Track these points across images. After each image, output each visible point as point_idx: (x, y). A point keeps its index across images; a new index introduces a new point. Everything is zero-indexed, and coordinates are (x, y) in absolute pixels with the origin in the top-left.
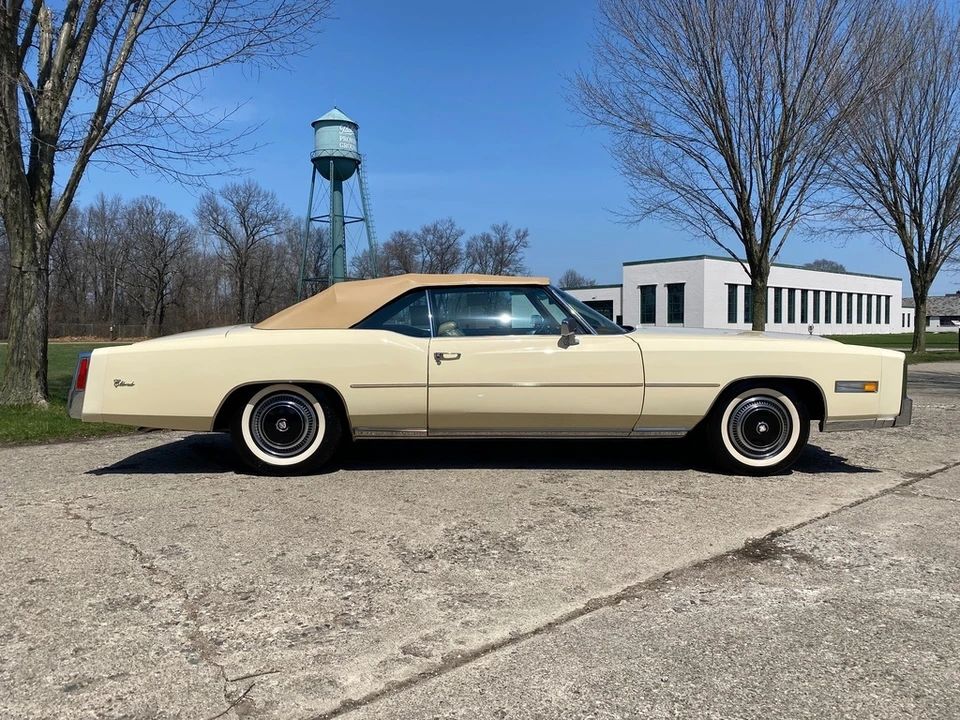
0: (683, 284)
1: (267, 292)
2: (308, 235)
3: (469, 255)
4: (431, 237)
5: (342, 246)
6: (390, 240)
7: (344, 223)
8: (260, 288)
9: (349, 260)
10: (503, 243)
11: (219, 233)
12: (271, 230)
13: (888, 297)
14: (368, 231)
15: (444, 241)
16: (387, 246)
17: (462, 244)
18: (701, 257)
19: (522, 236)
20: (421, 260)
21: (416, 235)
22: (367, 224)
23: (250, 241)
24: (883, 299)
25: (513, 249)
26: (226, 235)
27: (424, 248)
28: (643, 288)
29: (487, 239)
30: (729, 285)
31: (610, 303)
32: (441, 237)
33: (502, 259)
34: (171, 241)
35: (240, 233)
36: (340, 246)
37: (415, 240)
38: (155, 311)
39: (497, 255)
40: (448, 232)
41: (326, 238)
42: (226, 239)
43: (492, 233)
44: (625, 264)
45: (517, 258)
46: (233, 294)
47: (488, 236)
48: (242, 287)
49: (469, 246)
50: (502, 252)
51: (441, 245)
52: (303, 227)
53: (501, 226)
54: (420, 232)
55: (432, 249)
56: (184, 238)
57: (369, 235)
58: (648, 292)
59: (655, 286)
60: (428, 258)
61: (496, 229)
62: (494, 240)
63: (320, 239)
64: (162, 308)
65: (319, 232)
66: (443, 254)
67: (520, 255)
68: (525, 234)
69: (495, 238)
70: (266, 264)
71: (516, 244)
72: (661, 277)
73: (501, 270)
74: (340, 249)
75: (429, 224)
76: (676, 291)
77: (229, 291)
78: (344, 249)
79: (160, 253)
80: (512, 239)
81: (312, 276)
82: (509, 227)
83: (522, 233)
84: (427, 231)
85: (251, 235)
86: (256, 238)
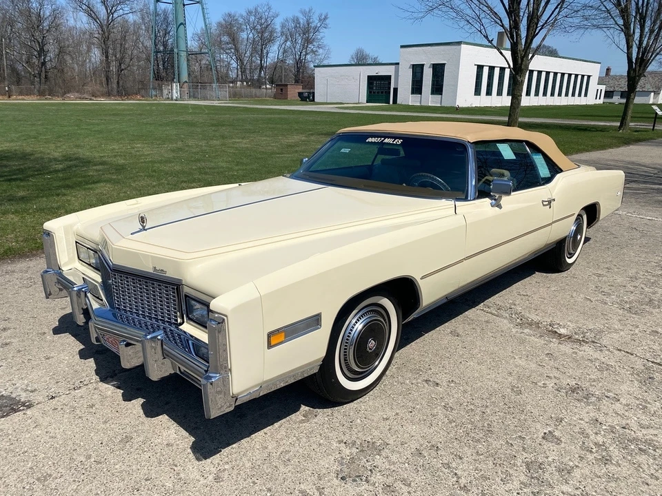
0: (444, 64)
1: (128, 60)
2: (157, 14)
3: (282, 33)
4: (253, 18)
5: (184, 24)
6: (222, 20)
7: (184, 5)
8: (122, 58)
9: (189, 35)
10: (308, 24)
11: (85, 11)
12: (127, 9)
13: (589, 77)
14: (203, 12)
15: (263, 21)
16: (219, 24)
17: (277, 25)
18: (459, 43)
19: (323, 19)
20: (245, 36)
21: (242, 16)
22: (202, 6)
23: (110, 18)
24: (586, 78)
25: (316, 30)
26: (91, 12)
27: (248, 27)
28: (414, 66)
29: (296, 21)
30: (478, 65)
31: (389, 77)
32: (261, 18)
33: (308, 37)
34: (45, 17)
35: (102, 11)
36: (182, 24)
37: (241, 20)
38: (40, 75)
39: (304, 34)
40: (266, 14)
41: (171, 18)
42: (90, 15)
43: (301, 16)
44: (402, 47)
45: (319, 37)
46: (101, 63)
47: (298, 19)
48: (107, 57)
49: (283, 26)
50: (308, 31)
51: (261, 25)
52: (152, 7)
53: (308, 10)
54: (244, 14)
55: (254, 28)
56: (56, 14)
57: (204, 16)
58: (418, 70)
59: (423, 65)
60: (251, 35)
61: (304, 13)
62: (301, 21)
63: (166, 18)
64: (46, 72)
65: (165, 12)
66: (262, 33)
67: (322, 35)
68: (326, 18)
69: (302, 21)
70: (124, 38)
71: (319, 25)
72: (428, 58)
73: (307, 46)
74: (182, 26)
75: (251, 8)
76: (438, 70)
77: (98, 60)
78: (185, 27)
79: (38, 27)
80: (315, 22)
81: (161, 48)
82: (313, 11)
83: (323, 17)
84: (250, 13)
85: (110, 13)
86: (115, 15)
